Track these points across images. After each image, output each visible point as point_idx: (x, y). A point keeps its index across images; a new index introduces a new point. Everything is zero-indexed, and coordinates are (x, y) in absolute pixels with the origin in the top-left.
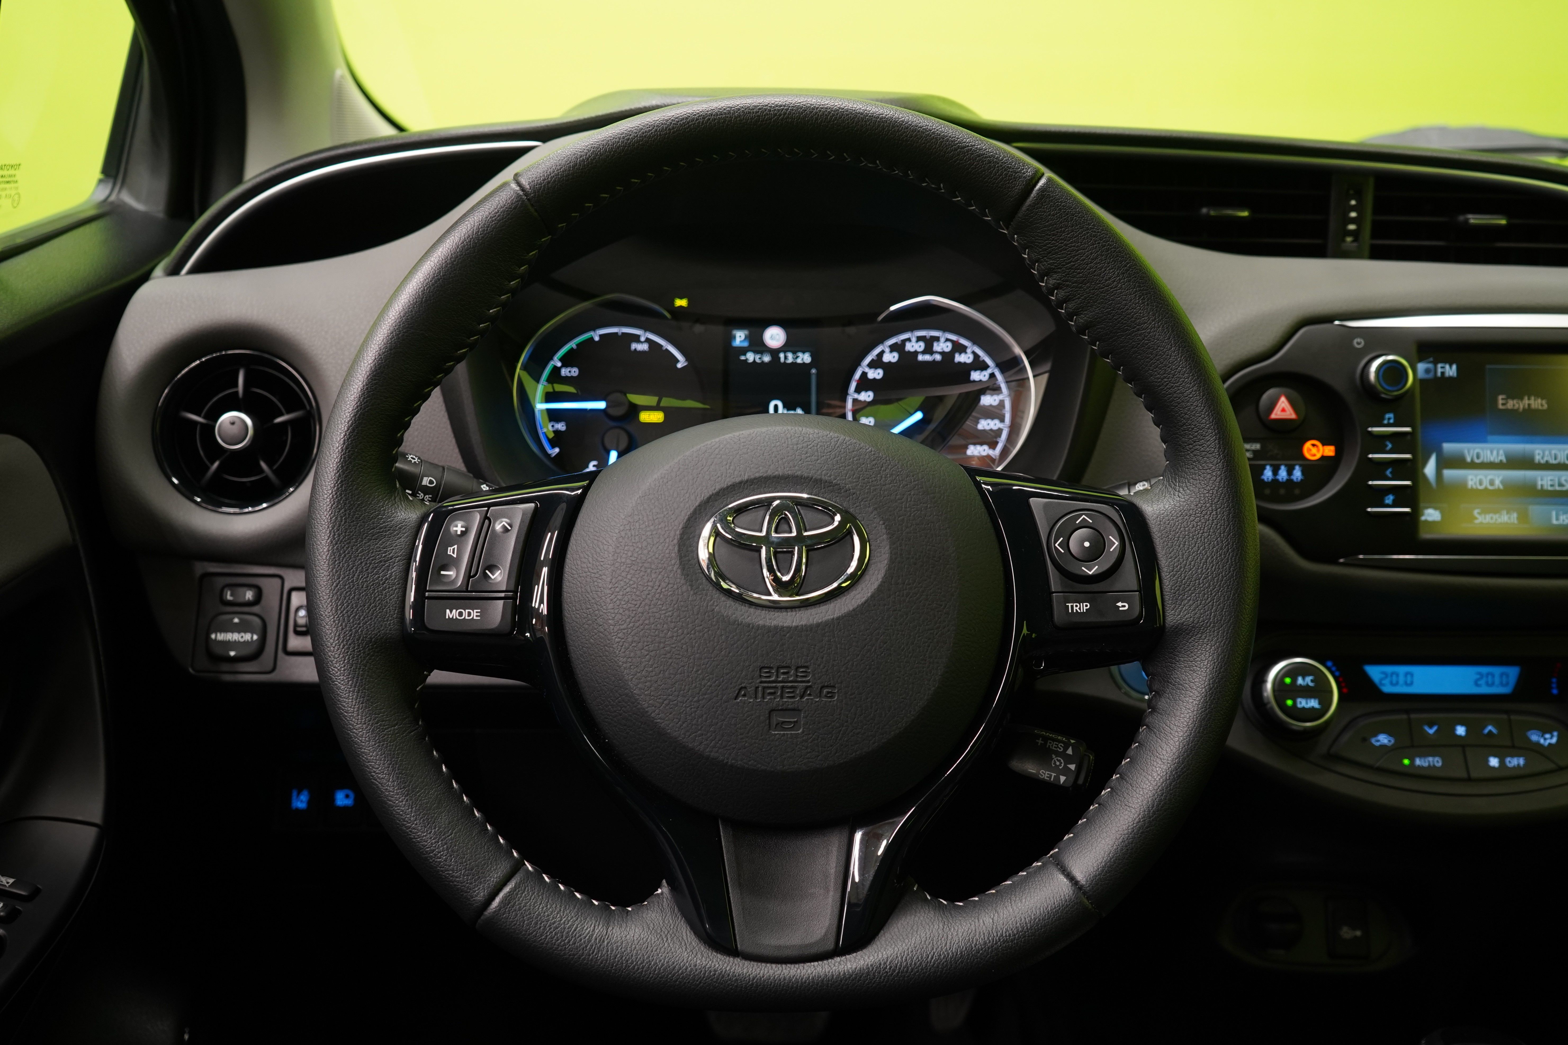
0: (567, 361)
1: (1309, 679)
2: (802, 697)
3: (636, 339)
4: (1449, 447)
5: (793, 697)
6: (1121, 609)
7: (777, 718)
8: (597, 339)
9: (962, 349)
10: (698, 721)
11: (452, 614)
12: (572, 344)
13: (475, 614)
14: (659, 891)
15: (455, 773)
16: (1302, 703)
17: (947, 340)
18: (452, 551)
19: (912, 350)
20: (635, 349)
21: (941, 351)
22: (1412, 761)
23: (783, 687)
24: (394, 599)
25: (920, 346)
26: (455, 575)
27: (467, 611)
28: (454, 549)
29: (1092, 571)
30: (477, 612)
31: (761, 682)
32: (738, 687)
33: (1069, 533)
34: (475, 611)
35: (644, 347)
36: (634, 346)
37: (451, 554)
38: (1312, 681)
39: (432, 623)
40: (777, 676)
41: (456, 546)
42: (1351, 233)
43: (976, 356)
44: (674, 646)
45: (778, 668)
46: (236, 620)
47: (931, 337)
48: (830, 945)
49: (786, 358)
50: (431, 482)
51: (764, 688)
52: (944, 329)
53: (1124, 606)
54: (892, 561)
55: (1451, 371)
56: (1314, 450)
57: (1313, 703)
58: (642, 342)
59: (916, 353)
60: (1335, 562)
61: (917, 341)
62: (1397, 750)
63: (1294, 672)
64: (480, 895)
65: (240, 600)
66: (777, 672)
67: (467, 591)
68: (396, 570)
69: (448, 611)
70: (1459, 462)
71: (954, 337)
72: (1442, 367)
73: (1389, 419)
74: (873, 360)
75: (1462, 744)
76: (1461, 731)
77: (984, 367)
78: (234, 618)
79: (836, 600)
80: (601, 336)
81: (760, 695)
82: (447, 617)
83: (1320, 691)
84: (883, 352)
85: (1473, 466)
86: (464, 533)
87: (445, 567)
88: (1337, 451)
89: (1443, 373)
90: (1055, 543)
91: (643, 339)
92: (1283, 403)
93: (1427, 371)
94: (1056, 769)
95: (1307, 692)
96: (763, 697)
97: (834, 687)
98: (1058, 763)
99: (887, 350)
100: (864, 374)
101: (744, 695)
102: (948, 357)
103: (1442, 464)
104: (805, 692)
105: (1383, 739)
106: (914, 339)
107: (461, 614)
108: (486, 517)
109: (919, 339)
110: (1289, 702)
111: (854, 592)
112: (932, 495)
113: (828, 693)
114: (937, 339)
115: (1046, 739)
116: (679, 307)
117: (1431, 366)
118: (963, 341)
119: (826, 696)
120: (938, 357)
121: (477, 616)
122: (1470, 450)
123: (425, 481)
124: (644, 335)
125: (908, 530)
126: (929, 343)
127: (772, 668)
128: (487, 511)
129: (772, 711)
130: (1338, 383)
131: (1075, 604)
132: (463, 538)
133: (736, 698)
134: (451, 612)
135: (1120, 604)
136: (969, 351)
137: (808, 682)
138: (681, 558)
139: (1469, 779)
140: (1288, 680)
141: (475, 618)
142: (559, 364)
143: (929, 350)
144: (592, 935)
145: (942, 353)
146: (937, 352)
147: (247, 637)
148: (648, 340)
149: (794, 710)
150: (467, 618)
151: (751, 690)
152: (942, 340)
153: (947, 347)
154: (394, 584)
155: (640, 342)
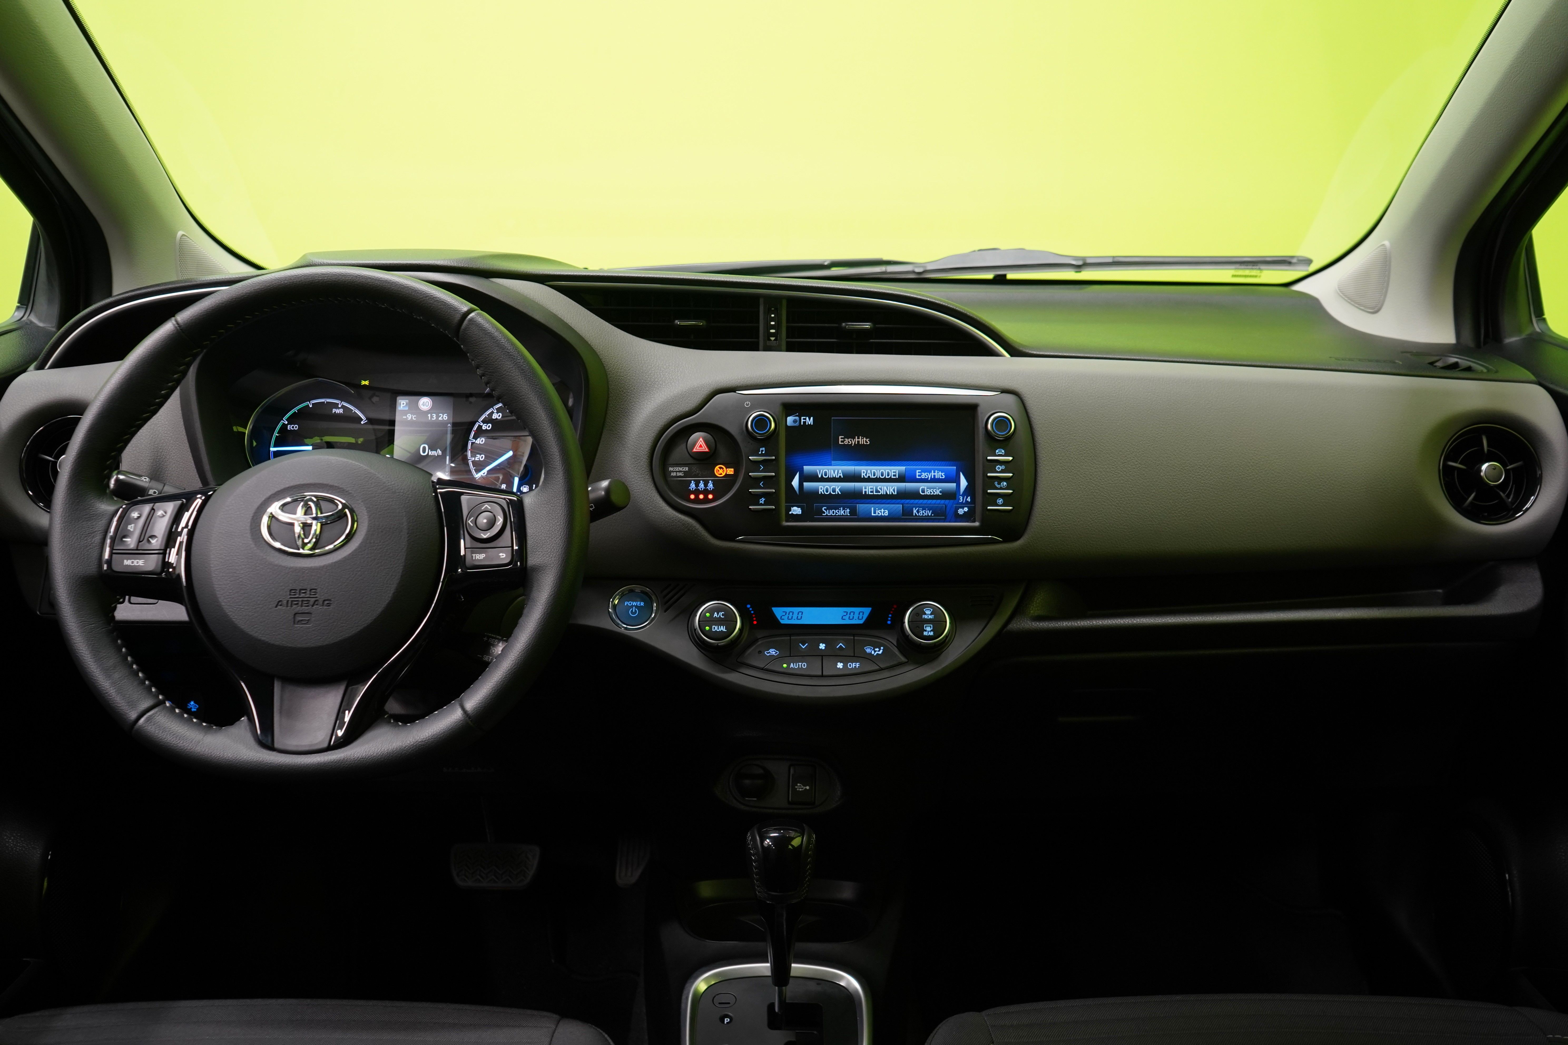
0: (291, 420)
1: (721, 614)
2: (313, 606)
3: (336, 406)
4: (807, 468)
5: (308, 606)
6: (501, 557)
7: (299, 618)
8: (311, 406)
10: (255, 620)
11: (127, 562)
12: (295, 410)
14: (243, 719)
15: (130, 652)
16: (715, 628)
18: (131, 527)
20: (335, 412)
22: (789, 665)
23: (302, 601)
24: (95, 554)
26: (131, 542)
27: (136, 560)
29: (485, 536)
31: (291, 598)
32: (278, 601)
33: (477, 515)
34: (141, 560)
35: (341, 411)
36: (334, 410)
37: (130, 529)
38: (723, 615)
39: (116, 567)
40: (299, 595)
41: (133, 525)
42: (773, 335)
45: (301, 590)
48: (325, 745)
49: (432, 417)
50: (155, 493)
51: (292, 601)
53: (503, 556)
54: (368, 531)
55: (810, 421)
56: (721, 471)
57: (723, 629)
58: (339, 408)
60: (733, 540)
62: (780, 659)
63: (712, 610)
64: (133, 715)
66: (300, 592)
67: (137, 550)
68: (98, 538)
69: (125, 561)
70: (814, 478)
72: (804, 419)
73: (762, 451)
74: (485, 418)
75: (822, 655)
76: (822, 646)
79: (334, 554)
80: (313, 404)
81: (289, 605)
82: (125, 564)
83: (729, 620)
84: (492, 413)
85: (822, 480)
86: (139, 517)
87: (125, 537)
88: (735, 471)
89: (805, 423)
90: (469, 520)
91: (339, 406)
92: (701, 442)
93: (795, 421)
95: (719, 621)
96: (291, 606)
97: (331, 600)
99: (495, 411)
100: (480, 427)
101: (281, 605)
103: (804, 478)
104: (314, 603)
105: (773, 652)
107: (133, 562)
108: (153, 509)
110: (707, 628)
111: (344, 549)
112: (398, 494)
113: (328, 604)
115: (489, 637)
116: (363, 385)
117: (797, 418)
119: (326, 606)
121: (142, 563)
122: (820, 470)
123: (151, 492)
124: (340, 403)
125: (380, 513)
127: (297, 590)
128: (154, 505)
129: (296, 614)
130: (733, 430)
131: (477, 555)
132: (137, 520)
133: (276, 607)
135: (501, 554)
137: (316, 597)
138: (251, 529)
139: (822, 676)
140: (708, 615)
141: (141, 565)
142: (286, 423)
144: (193, 739)
148: (343, 407)
149: (308, 613)
150: (136, 564)
151: (285, 602)
154: (96, 546)
155: (338, 408)
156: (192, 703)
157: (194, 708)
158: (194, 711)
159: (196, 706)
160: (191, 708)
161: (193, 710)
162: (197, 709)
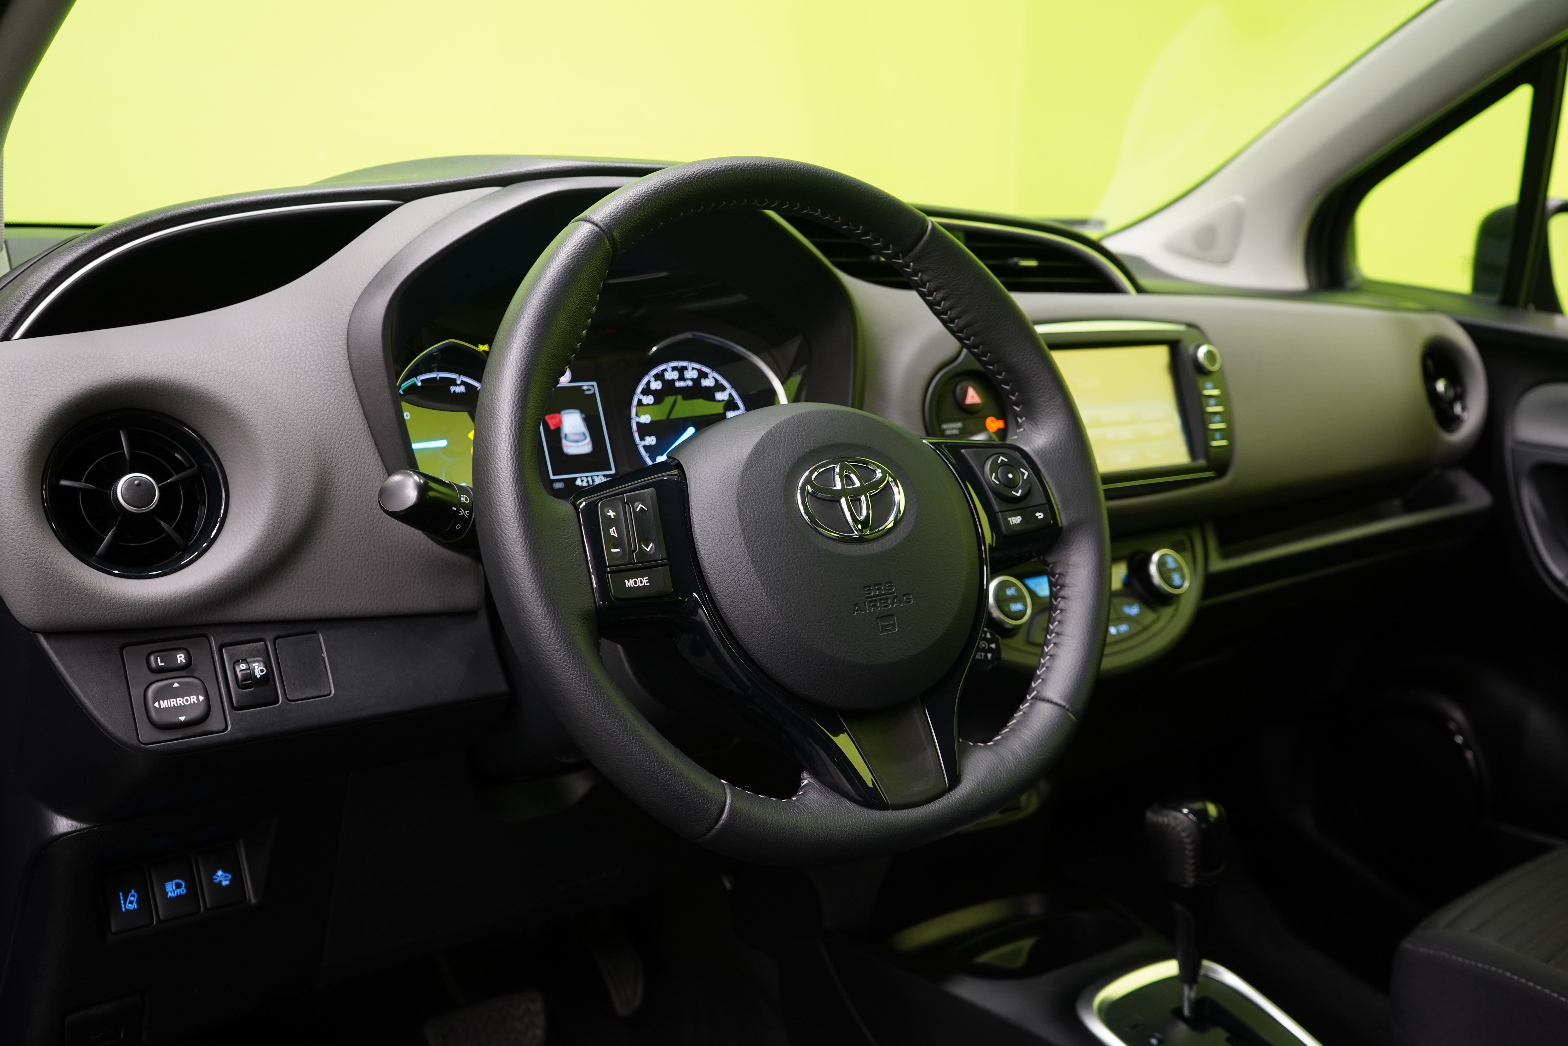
1: (1012, 590)
2: (892, 605)
3: (453, 382)
5: (887, 606)
6: (1039, 517)
7: (881, 623)
8: (419, 384)
9: (704, 375)
10: (833, 635)
13: (645, 581)
14: (805, 782)
16: (1013, 607)
17: (693, 369)
18: (613, 532)
19: (670, 378)
20: (454, 391)
21: (690, 378)
23: (879, 600)
25: (674, 375)
26: (623, 553)
27: (639, 579)
28: (614, 530)
29: (1019, 493)
30: (646, 579)
31: (866, 598)
32: (852, 605)
34: (645, 578)
35: (461, 389)
36: (453, 389)
37: (613, 534)
38: (1014, 591)
39: (614, 593)
40: (875, 592)
41: (614, 528)
43: (716, 381)
44: (804, 580)
45: (873, 586)
46: (176, 685)
47: (682, 367)
48: (945, 785)
51: (868, 602)
52: (690, 360)
56: (992, 425)
57: (1019, 606)
58: (459, 385)
59: (673, 381)
61: (672, 371)
65: (173, 665)
66: (874, 589)
67: (635, 563)
69: (626, 581)
71: (697, 366)
74: (643, 389)
77: (722, 389)
78: (174, 683)
79: (894, 531)
80: (422, 381)
81: (867, 608)
82: (627, 587)
83: (1021, 596)
84: (649, 382)
86: (616, 517)
90: (991, 477)
91: (459, 382)
92: (971, 392)
94: (983, 650)
95: (1014, 599)
96: (869, 609)
97: (909, 594)
98: (984, 645)
99: (652, 379)
100: (640, 401)
101: (857, 610)
102: (697, 382)
104: (893, 601)
106: (670, 369)
107: (635, 582)
108: (625, 502)
109: (674, 369)
110: (1006, 608)
111: (903, 524)
113: (907, 599)
114: (685, 368)
118: (705, 369)
119: (906, 602)
120: (690, 383)
121: (647, 583)
124: (460, 379)
126: (681, 370)
127: (869, 587)
128: (623, 497)
129: (878, 618)
131: (1013, 518)
132: (616, 521)
133: (852, 613)
134: (629, 582)
135: (1037, 514)
136: (710, 376)
137: (893, 593)
140: (1001, 593)
141: (646, 584)
143: (682, 378)
145: (692, 379)
146: (688, 379)
147: (193, 699)
148: (463, 383)
149: (889, 615)
150: (640, 585)
151: (861, 605)
152: (690, 368)
153: (695, 374)
155: (456, 385)
156: (220, 873)
157: (226, 880)
158: (227, 886)
159: (226, 877)
160: (221, 882)
161: (225, 883)
162: (231, 880)
